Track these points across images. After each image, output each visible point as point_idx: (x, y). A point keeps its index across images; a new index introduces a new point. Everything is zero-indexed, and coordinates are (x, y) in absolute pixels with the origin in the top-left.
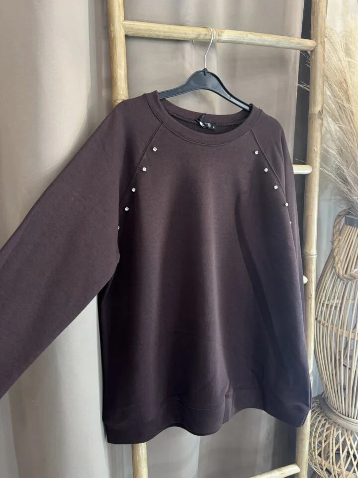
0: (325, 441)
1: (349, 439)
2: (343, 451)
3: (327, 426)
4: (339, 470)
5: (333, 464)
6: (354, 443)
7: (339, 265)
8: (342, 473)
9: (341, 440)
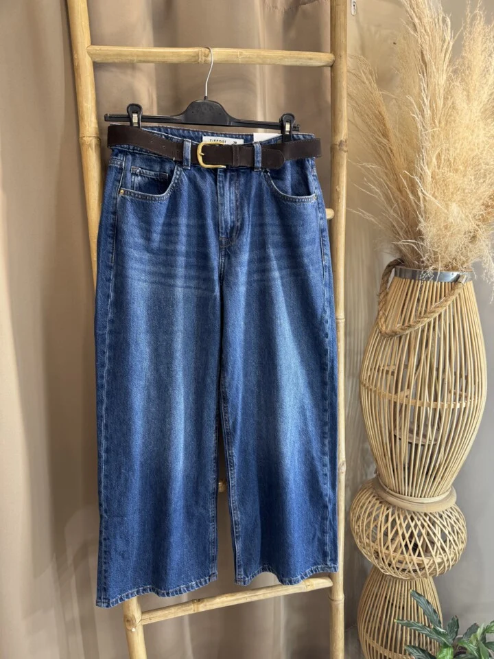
0: (374, 522)
1: (399, 518)
2: (392, 531)
3: (377, 506)
5: (380, 546)
7: (382, 320)
9: (390, 519)
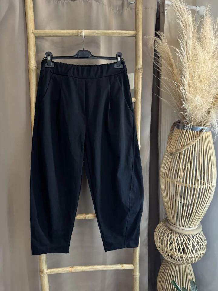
0: (163, 236)
1: (174, 236)
3: (165, 229)
4: (167, 250)
6: (176, 237)
8: (168, 251)
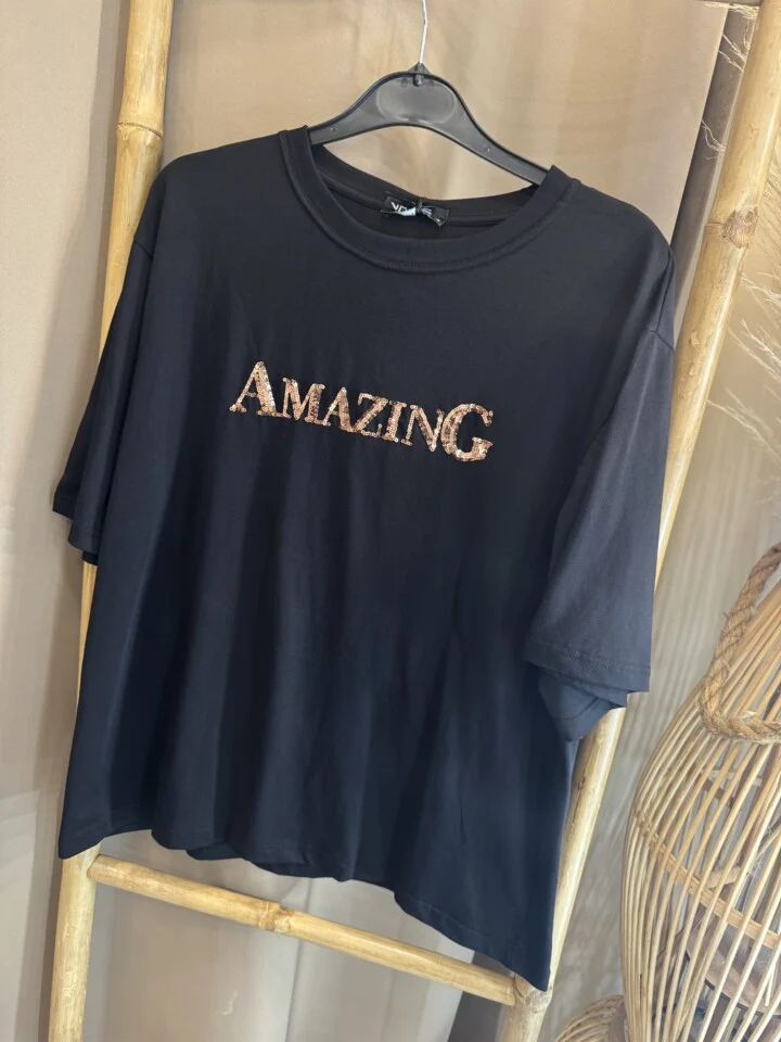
7: (716, 685)
